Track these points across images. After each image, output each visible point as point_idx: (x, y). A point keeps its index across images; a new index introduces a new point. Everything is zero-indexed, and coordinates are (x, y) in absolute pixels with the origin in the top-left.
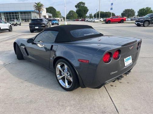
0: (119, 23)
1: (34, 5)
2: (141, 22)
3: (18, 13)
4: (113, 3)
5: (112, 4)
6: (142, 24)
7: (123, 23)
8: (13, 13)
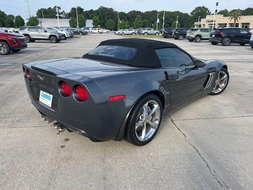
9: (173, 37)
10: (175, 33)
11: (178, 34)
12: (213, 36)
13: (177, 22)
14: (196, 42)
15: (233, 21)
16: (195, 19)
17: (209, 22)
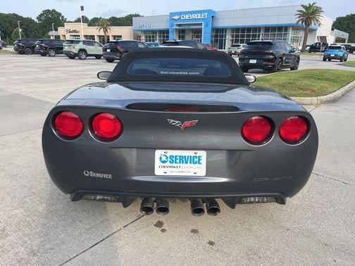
1: (299, 11)
3: (259, 31)
8: (249, 29)
9: (38, 53)
10: (41, 46)
11: (46, 48)
12: (109, 51)
13: (20, 30)
14: (80, 59)
15: (102, 33)
16: (45, 27)
17: (70, 32)
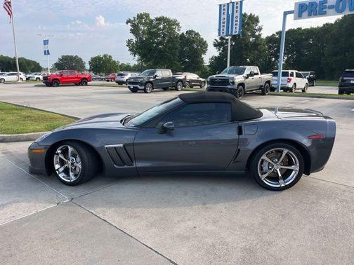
0: (76, 85)
2: (141, 84)
4: (48, 41)
5: (46, 42)
6: (143, 87)
7: (86, 85)
